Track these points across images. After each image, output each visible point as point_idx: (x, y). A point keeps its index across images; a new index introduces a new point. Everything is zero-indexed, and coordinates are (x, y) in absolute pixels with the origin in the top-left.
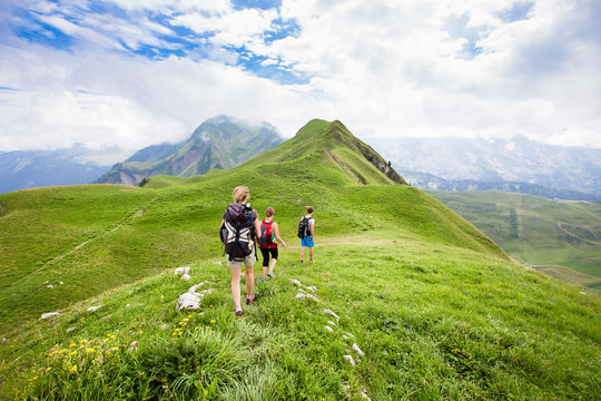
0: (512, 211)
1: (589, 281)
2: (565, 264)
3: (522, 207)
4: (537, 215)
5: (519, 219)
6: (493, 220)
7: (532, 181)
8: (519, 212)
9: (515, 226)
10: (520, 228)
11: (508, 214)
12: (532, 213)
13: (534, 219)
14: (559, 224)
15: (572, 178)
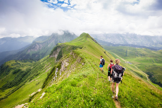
0: (127, 50)
1: (139, 64)
2: (135, 61)
3: (129, 50)
4: (132, 51)
5: (128, 52)
6: (122, 52)
7: (135, 44)
8: (128, 51)
9: (127, 54)
10: (128, 54)
11: (125, 51)
12: (131, 51)
13: (131, 52)
14: (136, 53)
15: (145, 43)
